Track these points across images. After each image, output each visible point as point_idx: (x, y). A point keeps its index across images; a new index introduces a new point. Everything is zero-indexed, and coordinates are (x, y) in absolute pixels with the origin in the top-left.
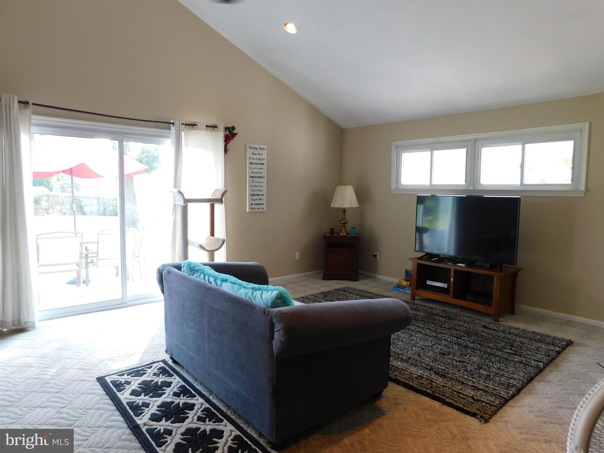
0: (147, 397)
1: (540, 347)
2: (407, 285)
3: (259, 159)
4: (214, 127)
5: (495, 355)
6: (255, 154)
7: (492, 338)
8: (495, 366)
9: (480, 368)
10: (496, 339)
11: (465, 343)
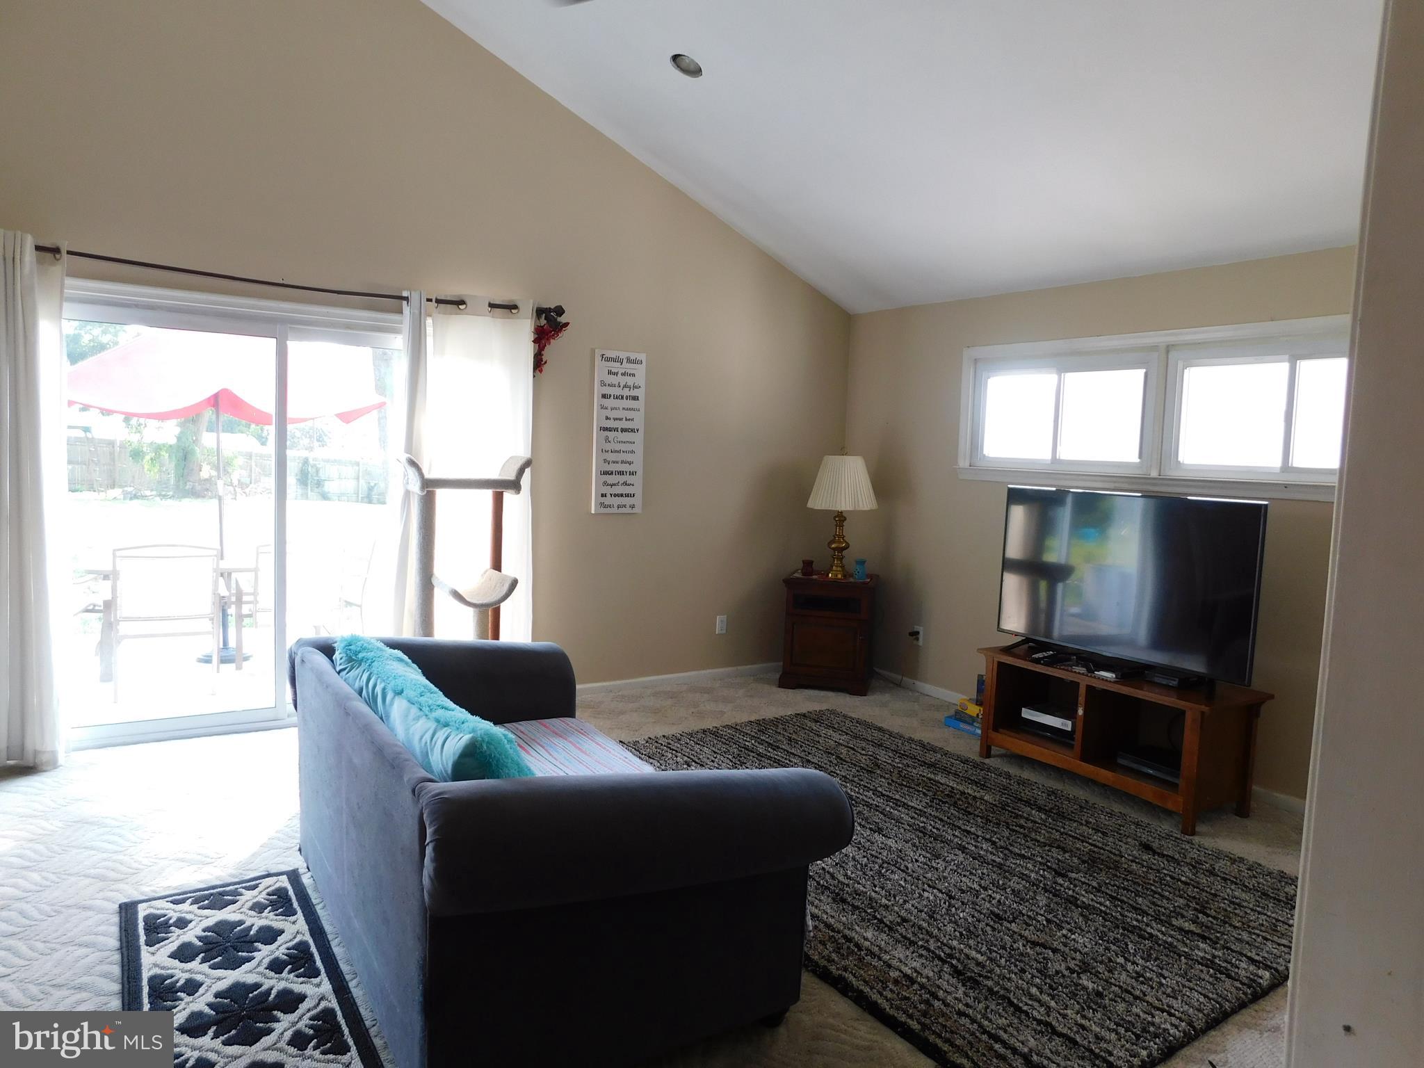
0: (205, 967)
1: (1283, 922)
2: (978, 715)
3: (625, 386)
4: (511, 307)
5: (1142, 932)
6: (616, 374)
7: (1154, 881)
8: (1130, 967)
9: (1085, 968)
10: (1166, 885)
11: (1074, 891)
